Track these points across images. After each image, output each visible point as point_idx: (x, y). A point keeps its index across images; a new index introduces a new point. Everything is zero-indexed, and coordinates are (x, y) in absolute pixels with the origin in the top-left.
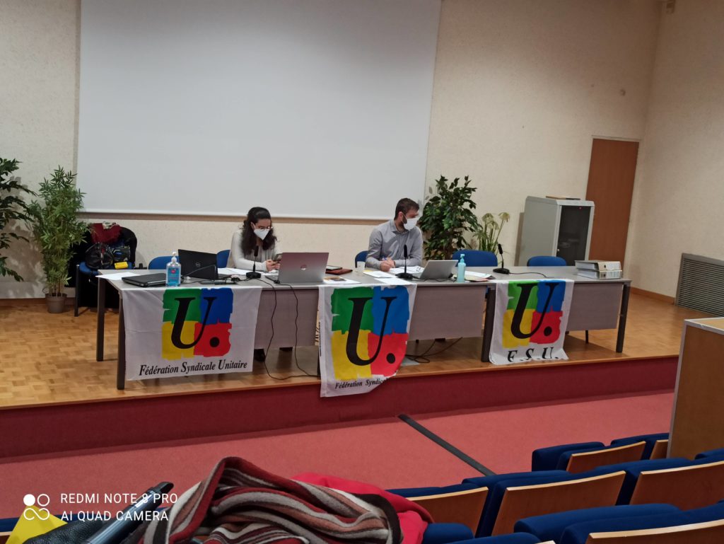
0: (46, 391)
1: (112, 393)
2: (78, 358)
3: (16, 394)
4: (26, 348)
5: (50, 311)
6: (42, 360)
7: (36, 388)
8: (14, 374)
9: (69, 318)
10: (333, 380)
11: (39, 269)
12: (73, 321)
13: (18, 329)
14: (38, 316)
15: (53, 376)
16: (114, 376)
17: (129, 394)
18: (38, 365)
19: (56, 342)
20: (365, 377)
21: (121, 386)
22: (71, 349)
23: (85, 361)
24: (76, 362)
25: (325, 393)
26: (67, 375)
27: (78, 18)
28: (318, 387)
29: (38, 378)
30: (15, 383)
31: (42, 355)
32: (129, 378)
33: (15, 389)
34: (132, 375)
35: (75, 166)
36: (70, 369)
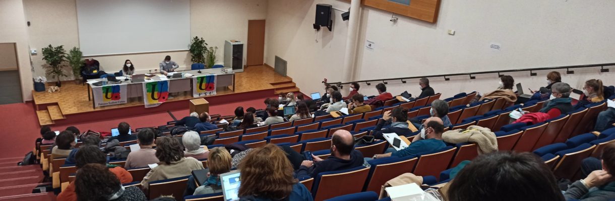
0: (77, 110)
1: (92, 110)
2: (84, 100)
3: (70, 111)
4: (71, 97)
5: (77, 84)
6: (75, 101)
7: (75, 109)
8: (69, 105)
9: (81, 86)
10: (148, 104)
11: (72, 72)
12: (83, 87)
13: (68, 91)
14: (73, 86)
15: (78, 106)
16: (92, 105)
17: (96, 110)
18: (74, 103)
19: (78, 95)
20: (157, 103)
21: (94, 108)
22: (82, 97)
23: (86, 101)
24: (84, 101)
25: (146, 107)
26: (81, 105)
27: (76, 5)
28: (144, 106)
29: (74, 106)
30: (70, 108)
31: (75, 99)
32: (96, 106)
33: (69, 109)
34: (97, 105)
35: (79, 46)
36: (82, 103)
